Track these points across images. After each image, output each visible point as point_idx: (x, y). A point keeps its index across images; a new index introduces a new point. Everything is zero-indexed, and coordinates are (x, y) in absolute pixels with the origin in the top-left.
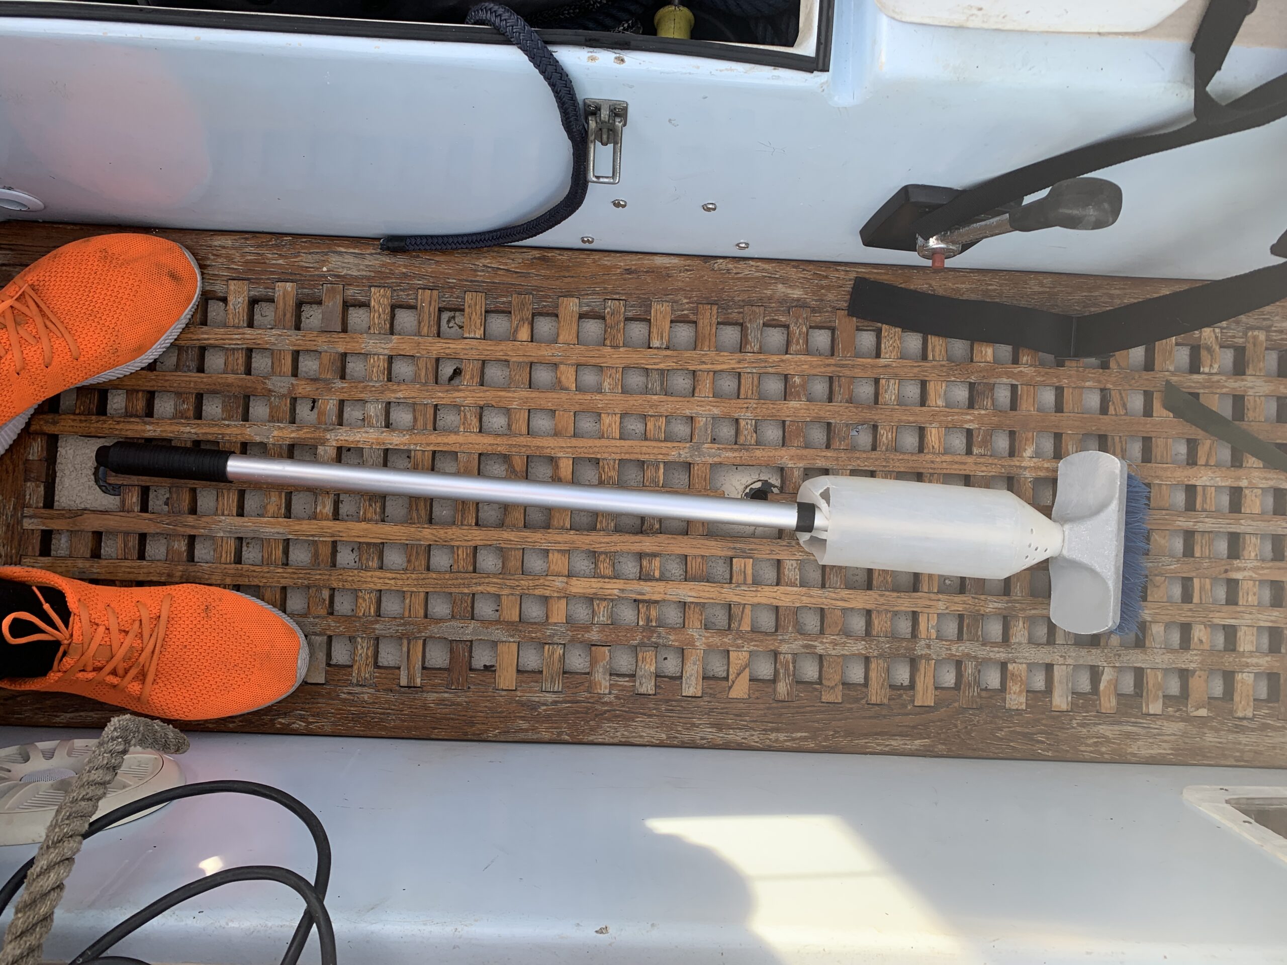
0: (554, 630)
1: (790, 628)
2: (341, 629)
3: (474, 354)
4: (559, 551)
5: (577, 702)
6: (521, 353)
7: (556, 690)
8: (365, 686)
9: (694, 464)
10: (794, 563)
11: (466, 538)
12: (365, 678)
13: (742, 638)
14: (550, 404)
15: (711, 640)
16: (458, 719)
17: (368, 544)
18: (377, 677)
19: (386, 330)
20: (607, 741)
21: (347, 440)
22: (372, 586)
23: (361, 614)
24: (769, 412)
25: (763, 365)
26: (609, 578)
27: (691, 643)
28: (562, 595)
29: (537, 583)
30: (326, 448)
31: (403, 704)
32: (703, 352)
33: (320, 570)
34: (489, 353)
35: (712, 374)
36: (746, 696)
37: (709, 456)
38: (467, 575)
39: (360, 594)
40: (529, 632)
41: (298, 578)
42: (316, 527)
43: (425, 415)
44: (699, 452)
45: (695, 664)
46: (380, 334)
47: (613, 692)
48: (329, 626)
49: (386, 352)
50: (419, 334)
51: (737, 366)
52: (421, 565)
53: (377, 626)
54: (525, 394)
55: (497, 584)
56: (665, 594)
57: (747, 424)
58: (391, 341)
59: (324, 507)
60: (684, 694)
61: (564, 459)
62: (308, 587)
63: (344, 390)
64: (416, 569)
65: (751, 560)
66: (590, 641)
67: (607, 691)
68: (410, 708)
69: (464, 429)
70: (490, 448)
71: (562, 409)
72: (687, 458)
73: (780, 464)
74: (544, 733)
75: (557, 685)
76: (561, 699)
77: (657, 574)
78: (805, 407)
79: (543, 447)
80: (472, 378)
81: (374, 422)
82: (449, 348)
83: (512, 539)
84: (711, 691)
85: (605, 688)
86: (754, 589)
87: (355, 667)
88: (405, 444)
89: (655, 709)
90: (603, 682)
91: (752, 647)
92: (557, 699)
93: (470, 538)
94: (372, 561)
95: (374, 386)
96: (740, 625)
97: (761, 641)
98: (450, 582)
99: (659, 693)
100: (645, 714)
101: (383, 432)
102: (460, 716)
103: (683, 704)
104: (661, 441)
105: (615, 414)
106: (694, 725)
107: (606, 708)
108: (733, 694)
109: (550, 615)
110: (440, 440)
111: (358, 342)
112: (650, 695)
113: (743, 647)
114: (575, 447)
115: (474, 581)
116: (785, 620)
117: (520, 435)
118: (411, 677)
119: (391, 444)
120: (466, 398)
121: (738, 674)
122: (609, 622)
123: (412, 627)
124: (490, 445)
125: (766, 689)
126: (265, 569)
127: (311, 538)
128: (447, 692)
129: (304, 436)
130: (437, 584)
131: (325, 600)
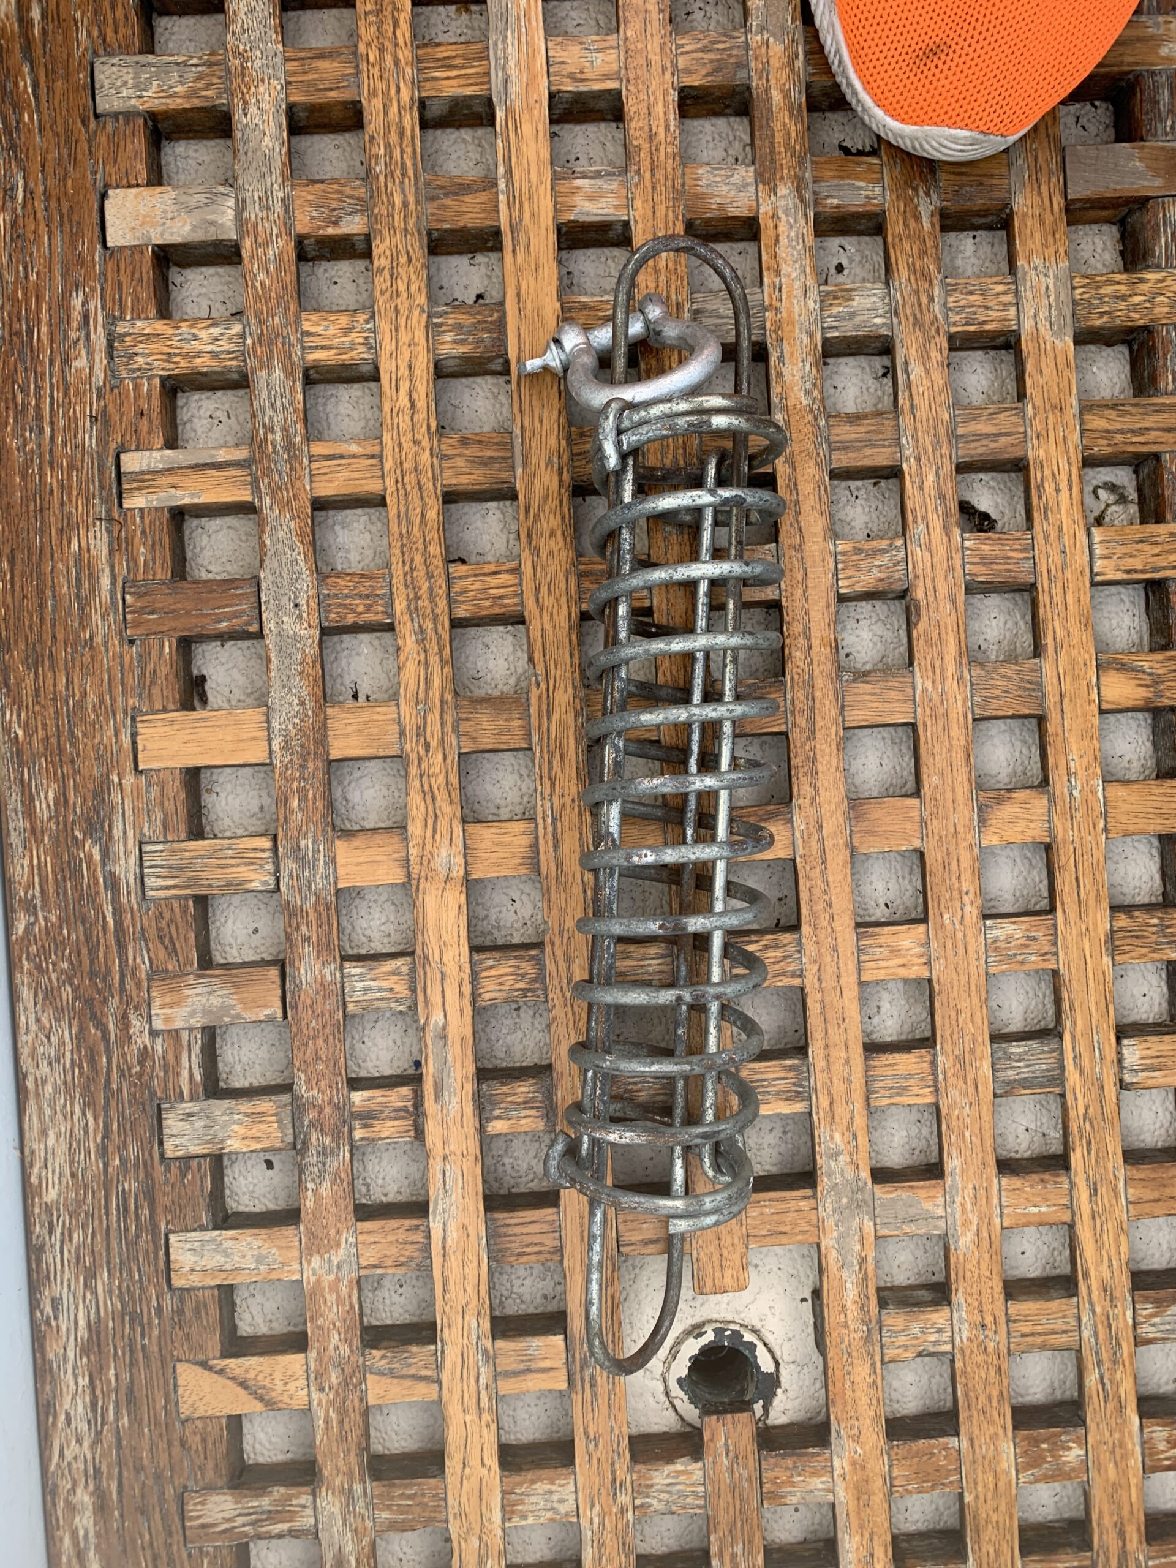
0: (315, 860)
1: (385, 1515)
2: (261, 277)
3: (1048, 559)
4: (535, 847)
5: (121, 946)
6: (1067, 687)
7: (150, 882)
8: (110, 356)
9: (814, 1196)
10: (570, 1505)
11: (544, 590)
12: (131, 358)
13: (346, 1383)
14: (935, 780)
15: (331, 1298)
16: (42, 620)
17: (501, 325)
18: (137, 387)
19: (1086, 319)
20: (23, 1038)
21: (777, 240)
22: (388, 346)
23: (306, 326)
24: (979, 1389)
25: (1105, 1356)
26: (474, 996)
27: (316, 1245)
28: (415, 870)
29: (442, 797)
30: (752, 189)
31: (72, 466)
32: (1121, 1184)
33: (417, 202)
34: (1058, 598)
35: (1066, 1217)
36: (185, 1410)
37: (841, 1236)
38: (442, 604)
39: (362, 317)
40: (302, 791)
41: (388, 148)
42: (534, 178)
43: (870, 443)
44: (848, 1207)
45: (259, 1260)
46: (1075, 303)
47: (159, 1041)
48: (267, 244)
49: (1027, 325)
50: (1087, 407)
51: (1095, 1285)
52: (457, 475)
53: (278, 373)
54: (958, 707)
55: (427, 689)
56: (445, 1158)
57: (940, 1331)
58: (1059, 334)
59: (591, 198)
60: (172, 1238)
61: (789, 834)
62: (368, 176)
63: (912, 223)
64: (446, 464)
65: (564, 1386)
66: (292, 964)
67: (158, 1024)
68: (62, 487)
69: (844, 553)
70: (797, 628)
71: (926, 814)
72: (829, 1175)
73: (839, 1437)
74: (26, 862)
75: (161, 882)
76: (124, 900)
77: (497, 1127)
78: (1001, 1484)
79: (814, 773)
80: (985, 560)
81: (835, 310)
82: (1058, 491)
83: (555, 717)
84: (188, 1314)
85: (167, 1019)
86: (484, 1402)
87: (160, 326)
88: (783, 397)
89: (124, 1161)
90: (184, 1011)
91: (321, 1414)
92: (123, 889)
93: (547, 601)
94: (455, 342)
95: (931, 299)
96: (381, 1373)
97: (342, 1438)
98: (418, 559)
99: (168, 1169)
100: (106, 1136)
101: (811, 335)
102: (53, 626)
103: (145, 1240)
104: (868, 1099)
105: (928, 963)
106: (91, 1275)
107: (112, 1027)
108: (188, 1376)
109: (357, 842)
110: (807, 489)
111: (1045, 245)
112: (161, 1143)
113: (322, 1390)
114: (824, 862)
115: (429, 625)
116: (409, 1497)
117: (843, 707)
118: (146, 479)
119: (781, 358)
120: (930, 551)
121: (244, 1384)
122: (351, 1008)
123: (286, 468)
124: (807, 629)
125: (210, 1464)
126: (404, 55)
127: (501, 170)
128: (114, 583)
129: (777, 127)
130: (410, 523)
131: (335, 223)
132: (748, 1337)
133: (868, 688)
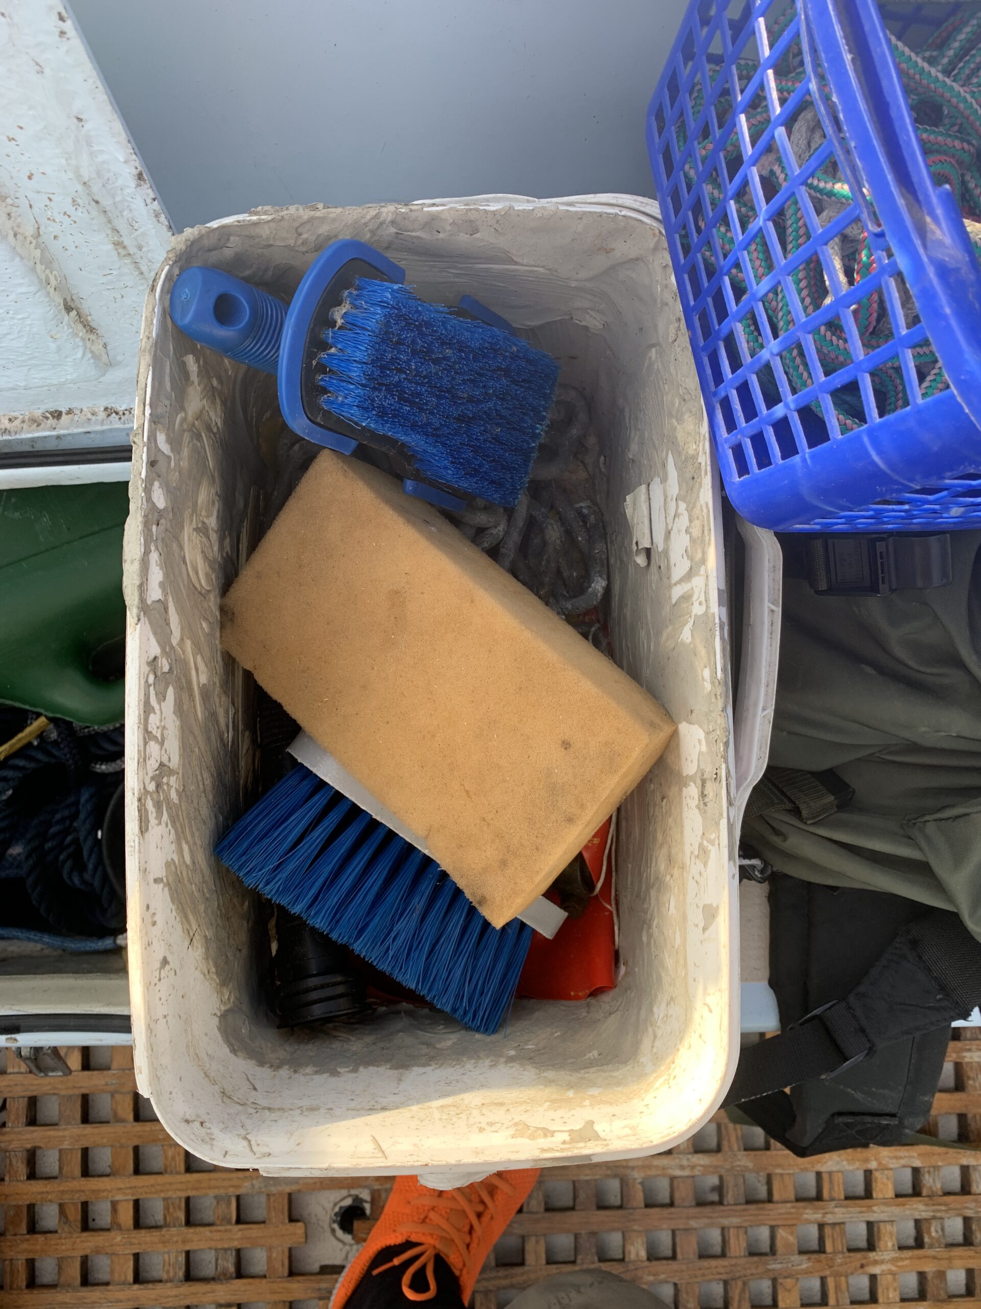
3: (19, 1091)
124: (39, 1193)
132: (337, 1209)
133: (65, 1168)
